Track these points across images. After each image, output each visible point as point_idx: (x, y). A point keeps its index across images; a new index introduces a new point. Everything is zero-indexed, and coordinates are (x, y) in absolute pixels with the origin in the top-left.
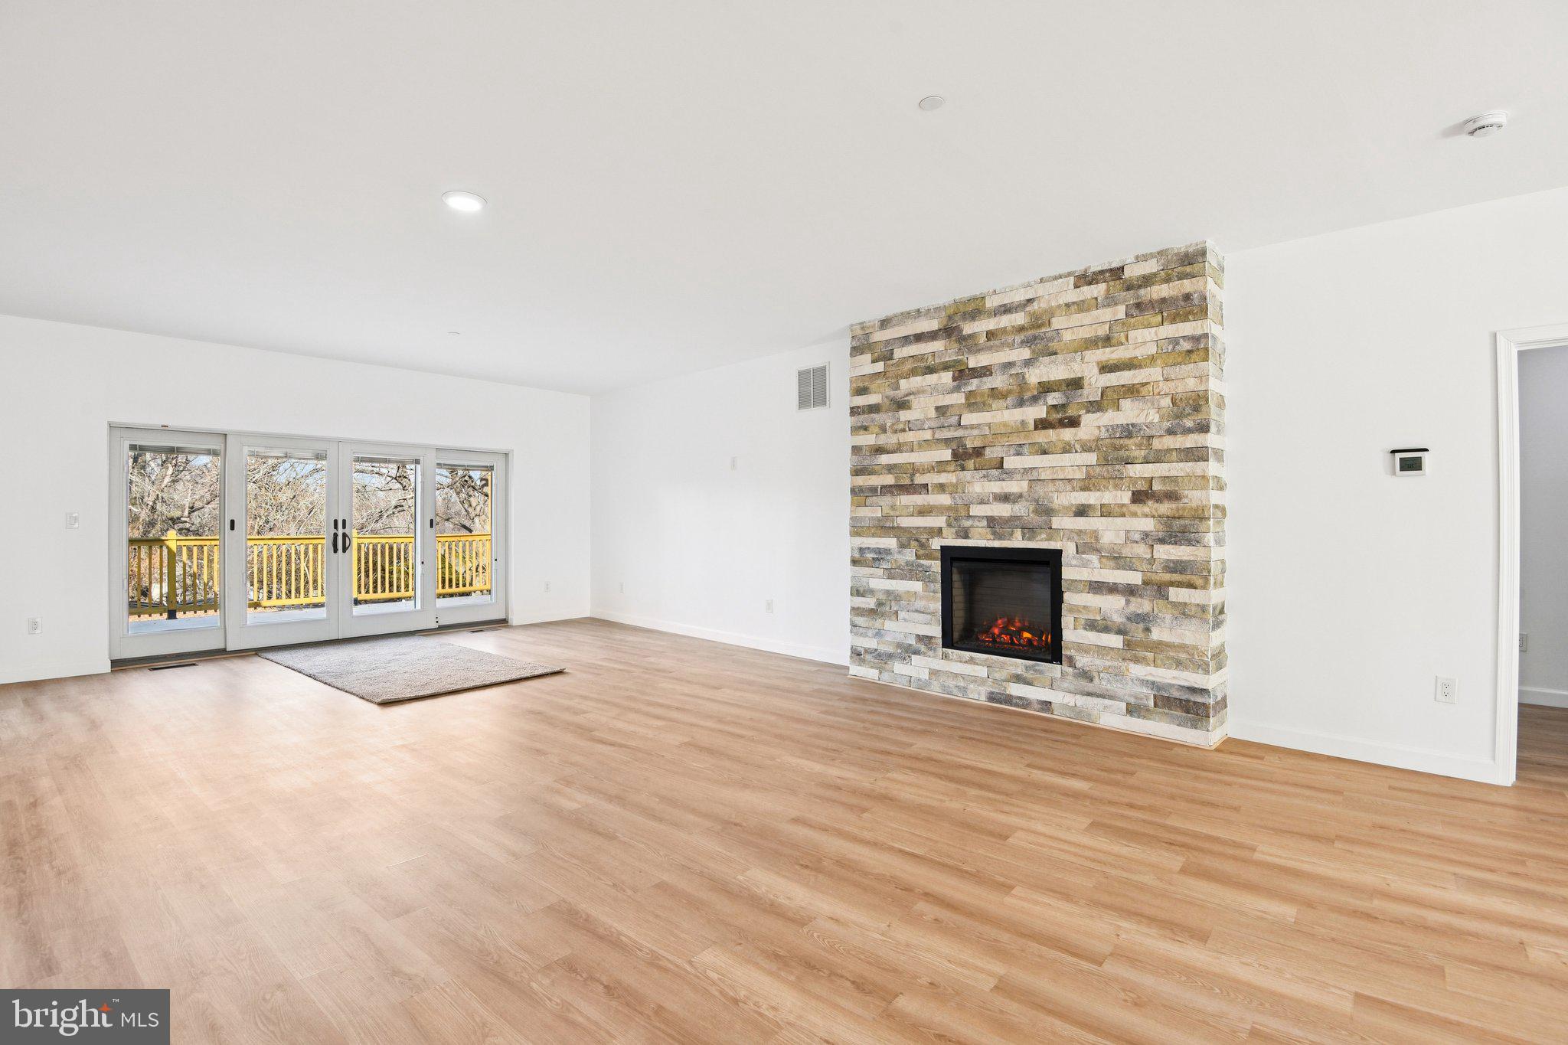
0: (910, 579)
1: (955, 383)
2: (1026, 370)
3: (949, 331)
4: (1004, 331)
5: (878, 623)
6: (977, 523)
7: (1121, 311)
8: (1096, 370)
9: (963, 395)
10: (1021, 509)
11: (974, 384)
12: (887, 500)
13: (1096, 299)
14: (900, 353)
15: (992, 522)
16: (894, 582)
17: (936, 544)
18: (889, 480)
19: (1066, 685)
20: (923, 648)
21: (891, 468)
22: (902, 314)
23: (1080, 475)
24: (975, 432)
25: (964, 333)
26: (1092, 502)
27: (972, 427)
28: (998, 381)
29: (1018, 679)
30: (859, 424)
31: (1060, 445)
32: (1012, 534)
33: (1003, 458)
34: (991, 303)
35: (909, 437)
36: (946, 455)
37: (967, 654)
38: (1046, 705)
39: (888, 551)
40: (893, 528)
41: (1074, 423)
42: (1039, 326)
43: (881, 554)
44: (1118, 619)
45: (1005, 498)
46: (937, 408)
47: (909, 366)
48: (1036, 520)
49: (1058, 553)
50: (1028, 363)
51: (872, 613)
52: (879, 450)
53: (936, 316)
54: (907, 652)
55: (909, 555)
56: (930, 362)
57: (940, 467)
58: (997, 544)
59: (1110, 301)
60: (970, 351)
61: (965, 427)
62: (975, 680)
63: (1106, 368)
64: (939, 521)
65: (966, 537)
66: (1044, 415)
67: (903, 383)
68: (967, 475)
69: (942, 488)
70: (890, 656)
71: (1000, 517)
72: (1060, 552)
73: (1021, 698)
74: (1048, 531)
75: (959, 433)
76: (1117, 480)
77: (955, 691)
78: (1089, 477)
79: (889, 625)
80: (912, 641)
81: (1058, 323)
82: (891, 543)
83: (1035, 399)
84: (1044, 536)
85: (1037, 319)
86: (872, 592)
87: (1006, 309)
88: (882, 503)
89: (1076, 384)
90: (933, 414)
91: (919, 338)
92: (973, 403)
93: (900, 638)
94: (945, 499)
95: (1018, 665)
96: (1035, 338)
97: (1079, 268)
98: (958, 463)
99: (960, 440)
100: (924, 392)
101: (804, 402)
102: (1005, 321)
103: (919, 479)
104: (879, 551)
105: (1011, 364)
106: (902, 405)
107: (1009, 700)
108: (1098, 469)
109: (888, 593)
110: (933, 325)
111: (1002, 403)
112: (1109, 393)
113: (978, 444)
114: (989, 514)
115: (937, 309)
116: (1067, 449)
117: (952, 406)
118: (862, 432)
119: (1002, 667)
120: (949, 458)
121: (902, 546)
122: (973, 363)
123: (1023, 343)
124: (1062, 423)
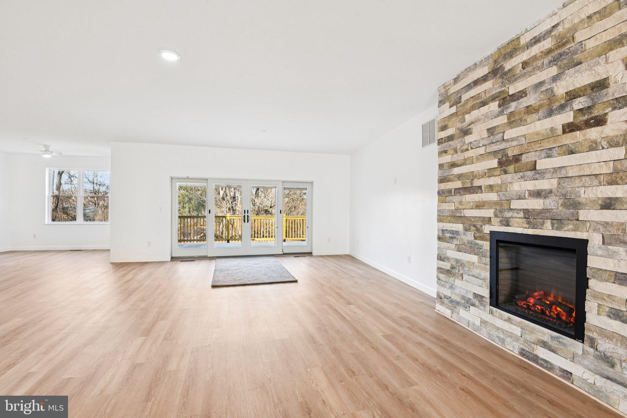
0: (470, 253)
1: (500, 109)
2: (554, 84)
3: (495, 72)
4: (534, 58)
5: (451, 280)
6: (515, 215)
8: (622, 68)
9: (506, 116)
10: (550, 203)
11: (513, 106)
12: (458, 199)
14: (465, 97)
15: (527, 213)
16: (460, 253)
17: (487, 229)
18: (458, 184)
19: (586, 362)
20: (477, 303)
21: (460, 177)
23: (607, 169)
24: (514, 143)
25: (506, 70)
26: (619, 195)
27: (512, 139)
28: (531, 100)
29: (544, 344)
30: (442, 150)
31: (587, 144)
32: (543, 224)
33: (536, 161)
34: (525, 41)
35: (471, 153)
36: (494, 163)
37: (506, 315)
38: (568, 374)
39: (457, 233)
40: (461, 217)
41: (600, 122)
42: (564, 45)
43: (454, 234)
45: (538, 194)
46: (488, 130)
47: (470, 104)
48: (567, 212)
49: (584, 243)
50: (555, 79)
51: (448, 272)
52: (453, 165)
53: (486, 63)
54: (467, 303)
55: (470, 236)
56: (484, 97)
57: (490, 172)
58: (530, 232)
60: (510, 82)
61: (507, 141)
62: (510, 335)
64: (489, 213)
65: (508, 225)
66: (571, 120)
67: (467, 117)
68: (508, 177)
69: (491, 188)
70: (458, 303)
71: (534, 210)
72: (585, 242)
73: (546, 361)
74: (575, 222)
75: (503, 146)
77: (497, 339)
78: (616, 172)
79: (458, 282)
80: (471, 296)
81: (581, 36)
82: (459, 227)
83: (562, 107)
84: (571, 227)
85: (562, 39)
86: (448, 259)
87: (536, 40)
88: (454, 200)
89: (601, 85)
90: (485, 134)
91: (476, 83)
92: (513, 121)
93: (463, 293)
94: (493, 197)
95: (546, 334)
96: (561, 55)
98: (502, 169)
99: (503, 151)
100: (480, 120)
101: (425, 142)
102: (536, 50)
103: (477, 183)
104: (452, 232)
105: (542, 83)
106: (466, 132)
107: (536, 359)
109: (457, 261)
110: (485, 70)
111: (535, 116)
113: (516, 152)
114: (525, 207)
115: (487, 59)
116: (593, 146)
117: (498, 126)
118: (444, 154)
119: (532, 332)
120: (496, 166)
121: (466, 230)
122: (512, 90)
123: (551, 63)
124: (588, 124)
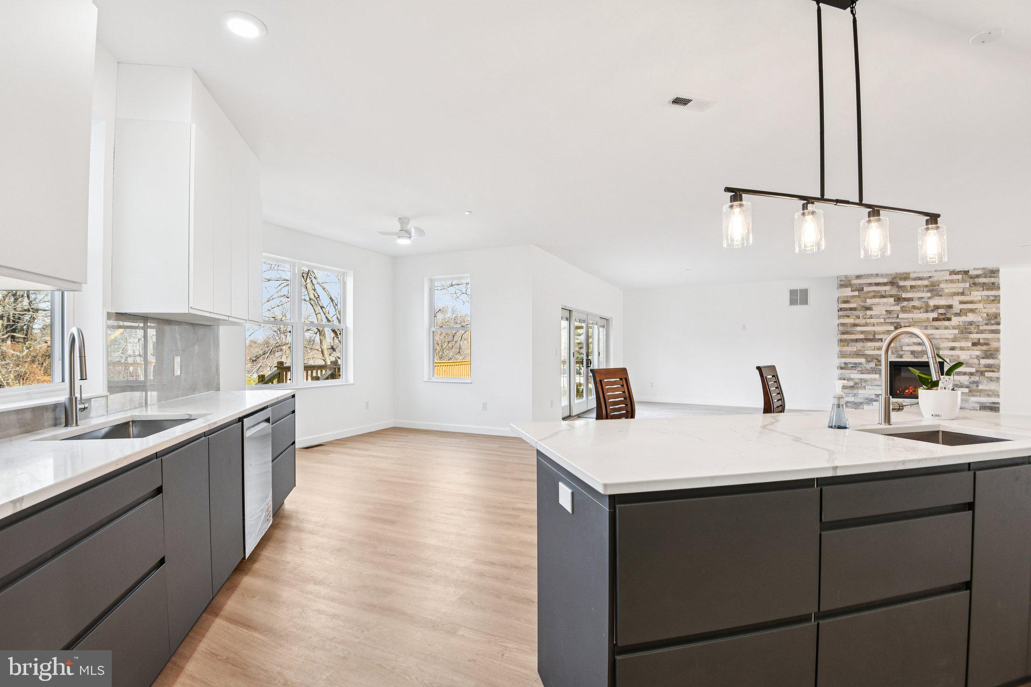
0: (871, 374)
1: (896, 303)
2: (928, 300)
3: (892, 283)
4: (919, 286)
5: (855, 391)
6: (906, 353)
7: (967, 285)
8: (958, 303)
9: (899, 307)
11: (905, 304)
12: (859, 345)
13: (958, 280)
14: (867, 289)
15: (913, 352)
16: (863, 375)
17: (886, 360)
18: (862, 336)
21: (862, 332)
22: (868, 275)
23: (952, 337)
24: (906, 321)
25: (900, 285)
26: (957, 346)
27: (904, 319)
28: (916, 303)
30: (843, 315)
31: (943, 327)
32: (922, 357)
34: (912, 276)
35: (872, 321)
36: (891, 328)
39: (860, 364)
40: (863, 355)
41: (949, 319)
42: (934, 286)
43: (855, 366)
44: (966, 383)
46: (886, 311)
47: (872, 294)
49: (942, 363)
50: (929, 298)
51: (852, 387)
52: (855, 325)
53: (886, 277)
54: (869, 401)
55: (872, 365)
56: (883, 293)
58: (916, 360)
59: (964, 281)
60: (903, 292)
61: (901, 319)
63: (961, 303)
65: (901, 357)
66: (936, 316)
67: (868, 300)
70: (861, 403)
71: (916, 351)
75: (898, 320)
76: (967, 339)
78: (955, 337)
79: (860, 391)
80: (874, 397)
81: (942, 286)
82: (863, 360)
83: (933, 311)
85: (934, 283)
86: (852, 379)
87: (920, 279)
88: (857, 345)
89: (950, 307)
90: (884, 313)
91: (877, 284)
92: (904, 310)
93: (867, 396)
96: (933, 290)
97: (952, 269)
99: (898, 323)
100: (880, 304)
101: (793, 302)
102: (919, 283)
103: (877, 337)
104: (856, 364)
105: (922, 298)
106: (868, 308)
108: (959, 335)
109: (861, 379)
110: (885, 280)
111: (918, 311)
112: (963, 311)
113: (907, 325)
114: (912, 349)
115: (887, 275)
116: (946, 328)
117: (894, 310)
118: (845, 318)
120: (893, 329)
121: (868, 362)
122: (904, 296)
123: (928, 291)
124: (944, 319)
